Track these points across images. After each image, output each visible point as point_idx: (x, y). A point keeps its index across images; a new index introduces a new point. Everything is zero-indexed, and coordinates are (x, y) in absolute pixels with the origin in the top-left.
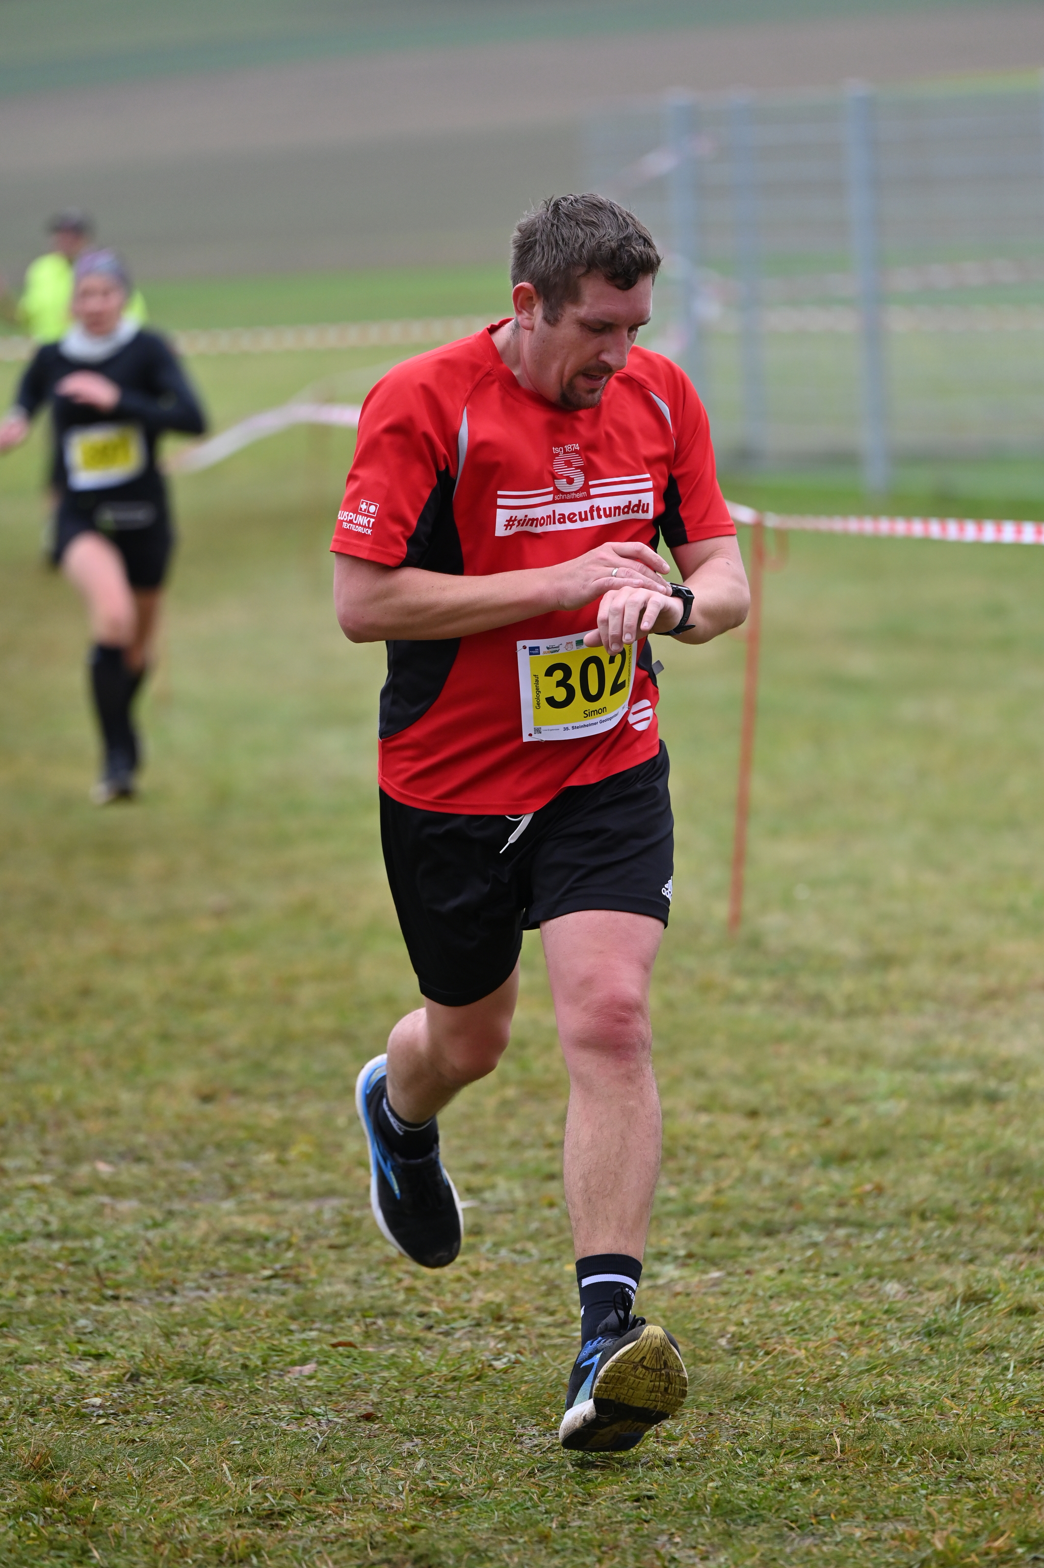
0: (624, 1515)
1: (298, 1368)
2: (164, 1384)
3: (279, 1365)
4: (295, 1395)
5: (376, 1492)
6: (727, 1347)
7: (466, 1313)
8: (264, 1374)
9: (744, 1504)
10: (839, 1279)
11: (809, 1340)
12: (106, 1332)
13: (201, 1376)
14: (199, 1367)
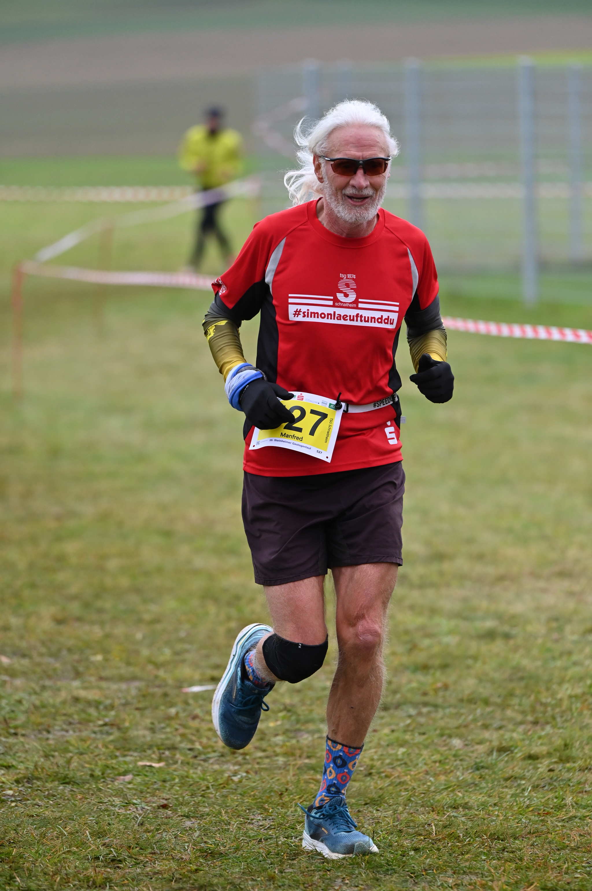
0: (316, 866)
1: (122, 777)
2: (47, 784)
3: (111, 775)
4: (122, 792)
5: (173, 849)
7: (216, 749)
8: (102, 780)
9: (383, 863)
10: (426, 736)
11: (410, 770)
12: (11, 753)
13: (67, 780)
14: (67, 775)
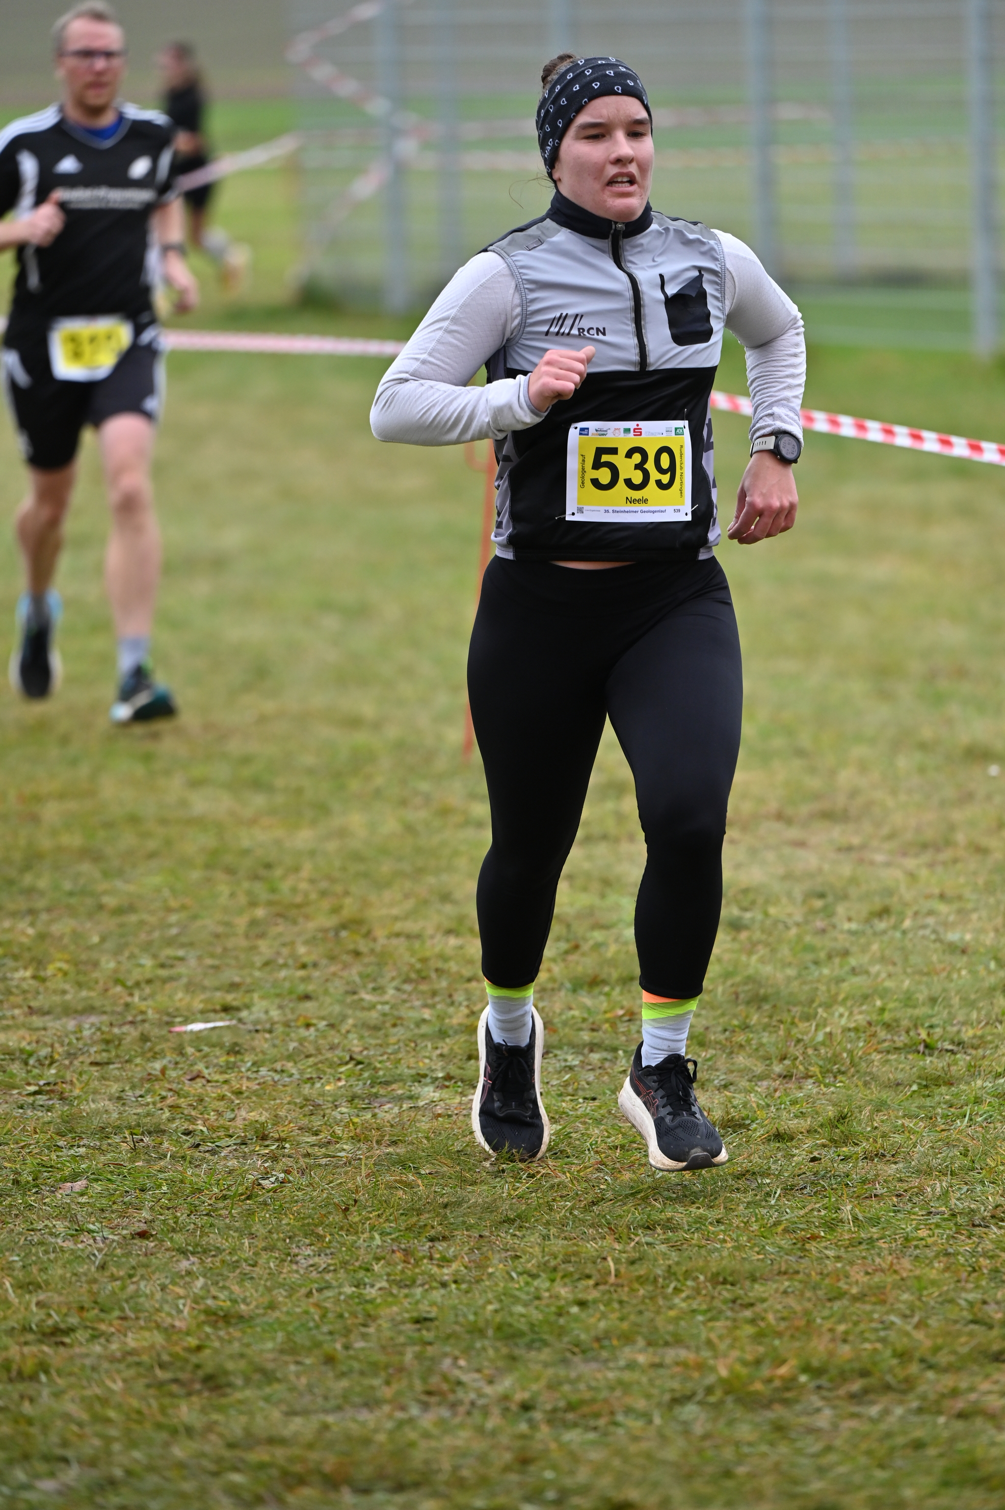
0: (406, 1336)
1: (69, 1184)
3: (50, 1182)
4: (69, 1211)
5: (158, 1310)
6: (490, 1169)
7: (231, 1131)
8: (34, 1190)
9: (524, 1328)
10: (597, 1103)
